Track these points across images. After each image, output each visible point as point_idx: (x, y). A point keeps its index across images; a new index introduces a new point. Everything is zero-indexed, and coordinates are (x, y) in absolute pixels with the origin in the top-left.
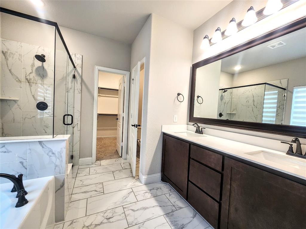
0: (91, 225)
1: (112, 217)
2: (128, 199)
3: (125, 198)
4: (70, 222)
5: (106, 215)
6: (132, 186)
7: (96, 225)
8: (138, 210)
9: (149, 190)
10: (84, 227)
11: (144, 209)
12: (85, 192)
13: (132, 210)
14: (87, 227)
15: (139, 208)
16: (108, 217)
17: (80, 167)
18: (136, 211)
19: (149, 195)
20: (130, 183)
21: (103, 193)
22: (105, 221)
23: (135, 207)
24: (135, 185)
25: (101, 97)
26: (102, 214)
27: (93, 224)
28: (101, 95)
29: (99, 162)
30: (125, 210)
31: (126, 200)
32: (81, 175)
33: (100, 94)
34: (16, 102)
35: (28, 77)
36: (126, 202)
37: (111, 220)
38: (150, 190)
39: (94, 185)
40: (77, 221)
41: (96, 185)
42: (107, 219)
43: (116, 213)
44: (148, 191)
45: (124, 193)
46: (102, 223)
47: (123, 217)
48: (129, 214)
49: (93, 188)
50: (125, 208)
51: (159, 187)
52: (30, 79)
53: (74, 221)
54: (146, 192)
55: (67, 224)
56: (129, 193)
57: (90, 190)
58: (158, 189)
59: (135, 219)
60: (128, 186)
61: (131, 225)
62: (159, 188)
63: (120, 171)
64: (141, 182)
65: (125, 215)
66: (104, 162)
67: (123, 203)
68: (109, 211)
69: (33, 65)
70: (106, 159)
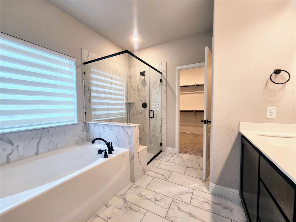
0: (144, 196)
1: (159, 201)
2: (183, 197)
3: (180, 194)
4: (136, 186)
5: (157, 196)
6: (196, 188)
7: (146, 198)
8: (184, 211)
9: (212, 202)
10: (140, 194)
11: (191, 216)
12: (156, 173)
13: (179, 207)
14: (141, 195)
15: (187, 210)
16: (156, 199)
17: (166, 154)
18: (182, 211)
19: (208, 207)
20: (197, 184)
21: (167, 180)
22: (153, 200)
23: (183, 207)
24: (199, 188)
25: (198, 94)
26: (155, 194)
27: (145, 196)
28: (199, 92)
29: (181, 154)
30: (173, 203)
31: (180, 196)
32: (163, 160)
33: (197, 92)
34: (134, 104)
35: (138, 88)
36: (179, 197)
37: (157, 202)
38: (214, 203)
39: (165, 171)
40: (140, 188)
41: (167, 171)
42: (155, 199)
43: (164, 200)
44: (210, 203)
45: (183, 189)
46: (150, 199)
47: (167, 207)
48: (173, 209)
49: (163, 172)
50: (174, 201)
51: (231, 208)
52: (139, 89)
53: (138, 187)
54: (207, 202)
55: (134, 186)
56: (188, 192)
57: (160, 173)
58: (227, 208)
59: (174, 217)
60: (191, 185)
61: (168, 218)
62: (229, 208)
63: (195, 168)
64: (208, 189)
65: (169, 207)
66: (185, 156)
67: (176, 197)
68: (160, 195)
69: (140, 79)
70: (190, 154)
